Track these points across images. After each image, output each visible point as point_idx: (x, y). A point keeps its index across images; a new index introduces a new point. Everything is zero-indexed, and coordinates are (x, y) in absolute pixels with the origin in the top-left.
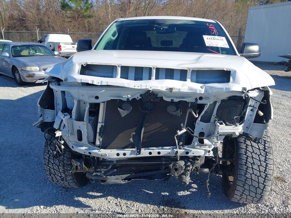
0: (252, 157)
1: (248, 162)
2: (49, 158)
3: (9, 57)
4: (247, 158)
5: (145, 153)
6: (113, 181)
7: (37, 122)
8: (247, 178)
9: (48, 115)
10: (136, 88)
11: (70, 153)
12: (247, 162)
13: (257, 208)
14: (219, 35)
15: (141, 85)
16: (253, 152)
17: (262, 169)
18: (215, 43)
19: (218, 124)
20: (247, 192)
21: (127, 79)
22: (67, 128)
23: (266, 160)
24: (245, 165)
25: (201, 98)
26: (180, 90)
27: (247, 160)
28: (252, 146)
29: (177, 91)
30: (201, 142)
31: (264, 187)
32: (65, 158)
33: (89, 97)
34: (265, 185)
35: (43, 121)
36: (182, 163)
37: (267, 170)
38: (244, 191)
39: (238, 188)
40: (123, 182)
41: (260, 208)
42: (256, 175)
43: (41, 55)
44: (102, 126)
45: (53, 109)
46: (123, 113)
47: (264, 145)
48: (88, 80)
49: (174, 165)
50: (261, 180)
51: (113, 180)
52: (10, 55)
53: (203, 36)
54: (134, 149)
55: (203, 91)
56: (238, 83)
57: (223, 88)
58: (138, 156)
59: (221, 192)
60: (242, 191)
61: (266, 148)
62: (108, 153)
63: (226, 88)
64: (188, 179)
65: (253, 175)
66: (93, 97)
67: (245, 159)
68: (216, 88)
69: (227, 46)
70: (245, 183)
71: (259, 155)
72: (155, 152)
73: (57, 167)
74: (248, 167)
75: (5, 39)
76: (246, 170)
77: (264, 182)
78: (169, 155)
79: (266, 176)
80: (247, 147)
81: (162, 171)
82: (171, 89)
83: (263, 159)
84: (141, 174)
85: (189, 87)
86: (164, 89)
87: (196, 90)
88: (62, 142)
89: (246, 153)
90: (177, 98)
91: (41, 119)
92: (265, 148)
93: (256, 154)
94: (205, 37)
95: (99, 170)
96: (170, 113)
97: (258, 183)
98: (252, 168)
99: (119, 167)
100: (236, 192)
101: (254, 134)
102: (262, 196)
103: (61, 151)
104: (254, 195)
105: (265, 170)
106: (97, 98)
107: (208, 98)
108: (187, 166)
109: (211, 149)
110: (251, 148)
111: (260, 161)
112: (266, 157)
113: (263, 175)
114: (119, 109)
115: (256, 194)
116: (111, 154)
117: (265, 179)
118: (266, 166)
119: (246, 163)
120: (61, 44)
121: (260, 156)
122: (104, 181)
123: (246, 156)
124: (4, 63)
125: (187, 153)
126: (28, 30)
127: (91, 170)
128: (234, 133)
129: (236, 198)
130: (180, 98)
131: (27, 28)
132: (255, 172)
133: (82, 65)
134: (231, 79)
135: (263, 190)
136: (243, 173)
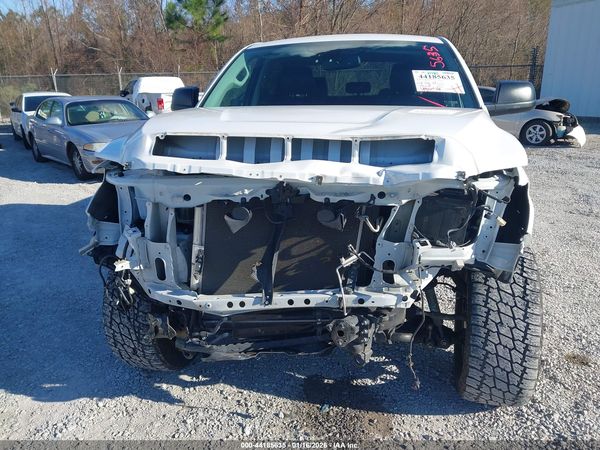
0: (499, 312)
1: (490, 322)
2: (112, 312)
3: (62, 126)
4: (488, 313)
5: (280, 300)
6: (223, 355)
7: (87, 246)
8: (488, 352)
9: (108, 233)
10: (254, 177)
11: (150, 304)
12: (487, 320)
13: (518, 416)
14: (446, 69)
15: (263, 172)
16: (501, 301)
17: (518, 335)
18: (435, 86)
19: (418, 244)
20: (489, 382)
21: (242, 161)
22: (137, 255)
23: (525, 317)
24: (485, 327)
25: (382, 195)
26: (336, 179)
27: (487, 318)
28: (499, 289)
29: (332, 181)
30: (389, 280)
31: (524, 372)
32: (141, 314)
33: (173, 197)
34: (525, 368)
35: (97, 243)
36: (353, 321)
37: (528, 336)
38: (483, 378)
39: (472, 372)
40: (241, 358)
41: (523, 416)
42: (505, 347)
43: (122, 120)
44: (200, 251)
45: (116, 220)
46: (235, 225)
47: (524, 288)
48: (166, 166)
49: (336, 324)
50: (517, 356)
51: (223, 352)
52: (63, 121)
53: (414, 71)
54: (260, 295)
55: (381, 181)
56: (449, 163)
57: (418, 174)
58: (267, 307)
59: (448, 383)
60: (480, 379)
61: (528, 292)
62: (212, 303)
63: (424, 174)
64: (367, 354)
65: (500, 348)
66: (178, 196)
67: (485, 315)
68: (405, 175)
69: (461, 91)
70: (485, 362)
71: (512, 307)
72: (299, 299)
73: (126, 329)
74: (489, 330)
75: (60, 91)
76: (486, 337)
77: (523, 360)
78: (326, 305)
79: (526, 349)
80: (488, 291)
81: (320, 338)
82: (319, 178)
83: (519, 314)
84: (277, 343)
85: (353, 174)
86: (306, 179)
87: (368, 179)
88: (129, 281)
89: (486, 303)
90: (336, 195)
91: (93, 240)
92: (524, 292)
93: (506, 304)
94: (416, 74)
95: (197, 334)
96: (323, 223)
97: (511, 362)
98: (498, 333)
99: (234, 327)
100: (469, 381)
101: (498, 265)
102: (521, 389)
103: (129, 299)
104: (504, 387)
105: (525, 338)
106: (187, 198)
107: (396, 194)
108: (362, 328)
109: (409, 294)
110: (497, 294)
111: (514, 318)
112: (525, 311)
113: (521, 347)
114: (226, 218)
115: (508, 384)
116: (217, 303)
117: (524, 354)
118: (527, 328)
119: (486, 323)
120: (163, 97)
121: (515, 308)
122: (207, 355)
123: (486, 310)
124: (55, 139)
125: (361, 301)
126: (103, 71)
127: (184, 334)
128: (454, 262)
129: (470, 392)
130: (341, 194)
131: (100, 67)
132: (504, 340)
133: (158, 138)
134: (436, 156)
135: (521, 377)
136: (479, 342)
